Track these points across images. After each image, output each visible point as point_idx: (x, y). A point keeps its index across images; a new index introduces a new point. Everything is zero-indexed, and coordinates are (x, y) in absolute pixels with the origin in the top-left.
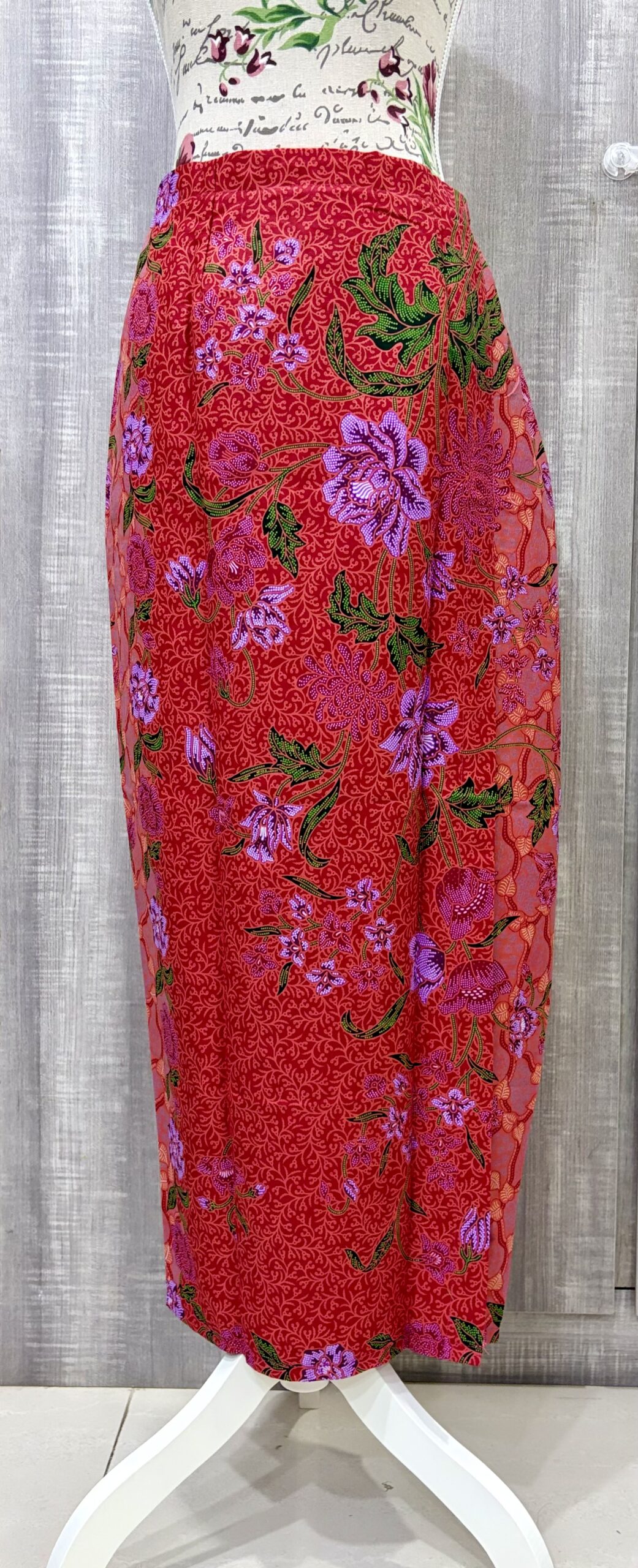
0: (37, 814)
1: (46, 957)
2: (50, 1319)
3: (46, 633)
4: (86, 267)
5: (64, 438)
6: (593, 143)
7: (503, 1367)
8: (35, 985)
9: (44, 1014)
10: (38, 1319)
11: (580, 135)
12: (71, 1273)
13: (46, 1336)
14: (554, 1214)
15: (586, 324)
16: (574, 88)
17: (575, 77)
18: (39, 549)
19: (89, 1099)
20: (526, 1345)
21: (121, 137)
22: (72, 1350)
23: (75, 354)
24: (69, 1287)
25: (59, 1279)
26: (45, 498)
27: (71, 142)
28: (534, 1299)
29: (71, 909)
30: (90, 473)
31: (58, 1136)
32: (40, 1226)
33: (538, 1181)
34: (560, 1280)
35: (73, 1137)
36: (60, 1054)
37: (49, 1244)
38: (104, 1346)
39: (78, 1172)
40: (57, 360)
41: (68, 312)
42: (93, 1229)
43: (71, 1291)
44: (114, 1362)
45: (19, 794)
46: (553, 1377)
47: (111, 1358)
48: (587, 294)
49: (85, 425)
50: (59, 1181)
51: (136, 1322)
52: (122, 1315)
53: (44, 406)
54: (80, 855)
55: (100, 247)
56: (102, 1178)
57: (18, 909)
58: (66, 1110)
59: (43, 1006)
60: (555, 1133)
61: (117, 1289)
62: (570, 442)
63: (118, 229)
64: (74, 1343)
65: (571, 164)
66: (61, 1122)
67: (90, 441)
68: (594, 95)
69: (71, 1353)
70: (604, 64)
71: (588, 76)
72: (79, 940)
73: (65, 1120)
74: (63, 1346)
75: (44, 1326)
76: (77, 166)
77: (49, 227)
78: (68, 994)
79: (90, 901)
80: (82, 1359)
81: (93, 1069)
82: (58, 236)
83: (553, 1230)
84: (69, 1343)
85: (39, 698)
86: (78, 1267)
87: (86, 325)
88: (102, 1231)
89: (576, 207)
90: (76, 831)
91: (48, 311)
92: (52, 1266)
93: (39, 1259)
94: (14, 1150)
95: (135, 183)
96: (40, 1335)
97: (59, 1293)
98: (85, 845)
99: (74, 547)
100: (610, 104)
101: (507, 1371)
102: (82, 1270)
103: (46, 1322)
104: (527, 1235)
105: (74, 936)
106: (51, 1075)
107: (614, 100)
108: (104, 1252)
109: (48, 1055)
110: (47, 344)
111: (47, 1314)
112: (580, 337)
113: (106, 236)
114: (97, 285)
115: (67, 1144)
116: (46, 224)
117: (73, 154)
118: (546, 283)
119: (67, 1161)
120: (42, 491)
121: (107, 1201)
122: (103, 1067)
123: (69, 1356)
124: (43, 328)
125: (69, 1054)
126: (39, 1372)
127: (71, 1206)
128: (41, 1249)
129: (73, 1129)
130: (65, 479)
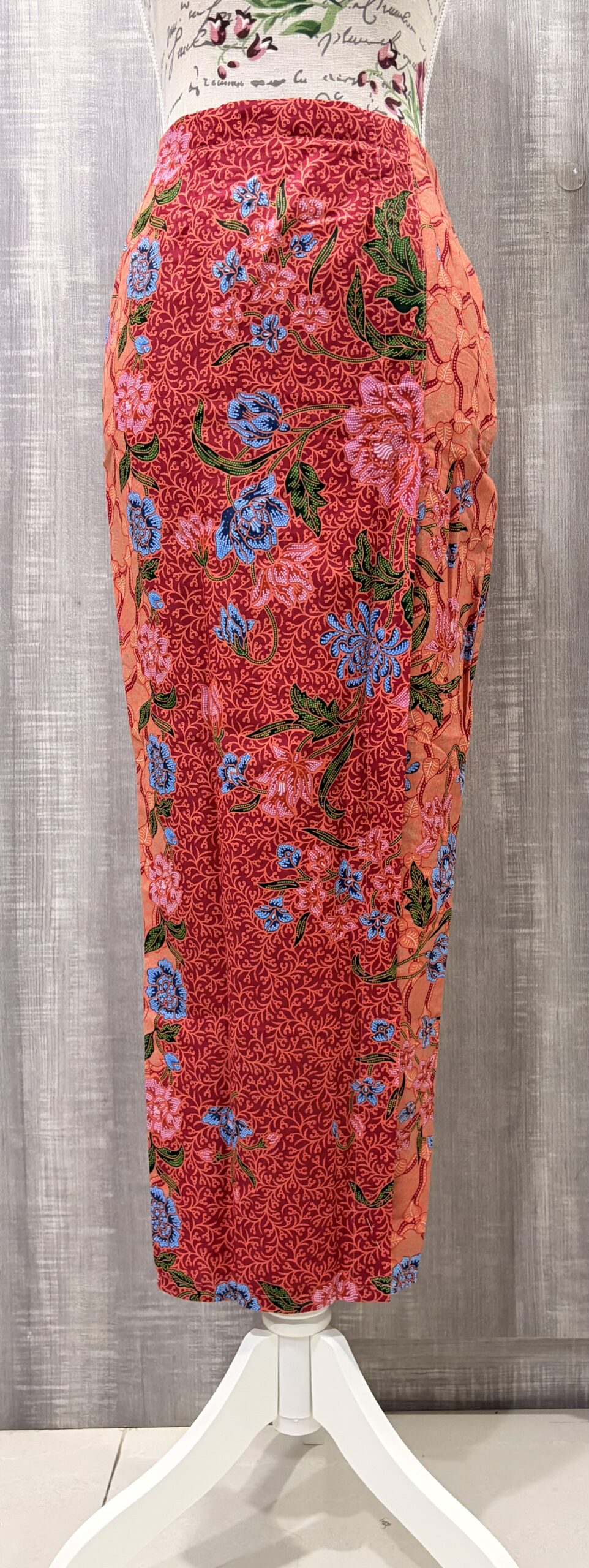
0: (14, 851)
1: (27, 994)
2: (40, 1361)
3: (19, 671)
4: (50, 310)
5: (33, 478)
6: (545, 174)
7: (496, 1392)
8: (17, 1022)
9: (27, 1054)
10: (26, 1361)
11: (531, 167)
12: (60, 1312)
13: (36, 1379)
14: (543, 1237)
15: (544, 350)
16: (524, 121)
17: (524, 110)
18: (10, 588)
19: (74, 1136)
20: (519, 1369)
21: (82, 182)
22: (63, 1391)
23: (42, 397)
24: (58, 1327)
25: (48, 1319)
26: (15, 537)
27: (33, 188)
28: (526, 1324)
29: (50, 945)
30: (59, 511)
31: (43, 1174)
32: (28, 1266)
33: (526, 1204)
34: (551, 1305)
35: (59, 1174)
36: (43, 1091)
37: (37, 1283)
38: (95, 1386)
39: (65, 1209)
40: (24, 402)
41: (33, 353)
42: (81, 1267)
43: (60, 1331)
44: (105, 1402)
46: (547, 1401)
47: (103, 1398)
48: (544, 321)
49: (53, 464)
50: (46, 1219)
51: (128, 1360)
52: (112, 1354)
53: (12, 448)
54: (58, 891)
55: (63, 290)
56: (89, 1215)
58: (50, 1147)
59: (25, 1043)
60: (541, 1155)
61: (106, 1327)
62: (533, 467)
63: (81, 271)
64: (64, 1384)
65: (523, 195)
66: (46, 1159)
67: (59, 480)
68: (544, 128)
69: (62, 1395)
70: (553, 97)
71: (537, 110)
72: (59, 975)
73: (50, 1158)
74: (53, 1387)
75: (35, 1368)
76: (38, 211)
77: (13, 272)
78: (49, 1030)
79: (69, 936)
80: (73, 1401)
81: (77, 1106)
82: (22, 280)
83: (543, 1252)
84: (60, 1385)
85: (14, 735)
86: (69, 1305)
87: (51, 366)
88: (90, 1269)
89: (530, 236)
90: (54, 867)
91: (14, 353)
92: (40, 1306)
93: (27, 1300)
95: (96, 226)
96: (29, 1377)
97: (47, 1333)
98: (63, 880)
99: (45, 585)
100: (560, 135)
101: (501, 1399)
102: (71, 1309)
103: (35, 1363)
104: (517, 1259)
105: (54, 972)
106: (34, 1113)
107: (564, 132)
108: (92, 1289)
109: (31, 1092)
110: (14, 386)
111: (37, 1355)
112: (539, 363)
113: (69, 279)
114: (61, 327)
115: (52, 1182)
116: (9, 268)
117: (35, 200)
118: (504, 312)
119: (53, 1199)
120: (12, 531)
121: (94, 1238)
122: (87, 1103)
123: (60, 1398)
124: (9, 370)
125: (53, 1091)
126: (30, 1415)
127: (59, 1244)
128: (29, 1289)
129: (58, 1166)
130: (35, 517)
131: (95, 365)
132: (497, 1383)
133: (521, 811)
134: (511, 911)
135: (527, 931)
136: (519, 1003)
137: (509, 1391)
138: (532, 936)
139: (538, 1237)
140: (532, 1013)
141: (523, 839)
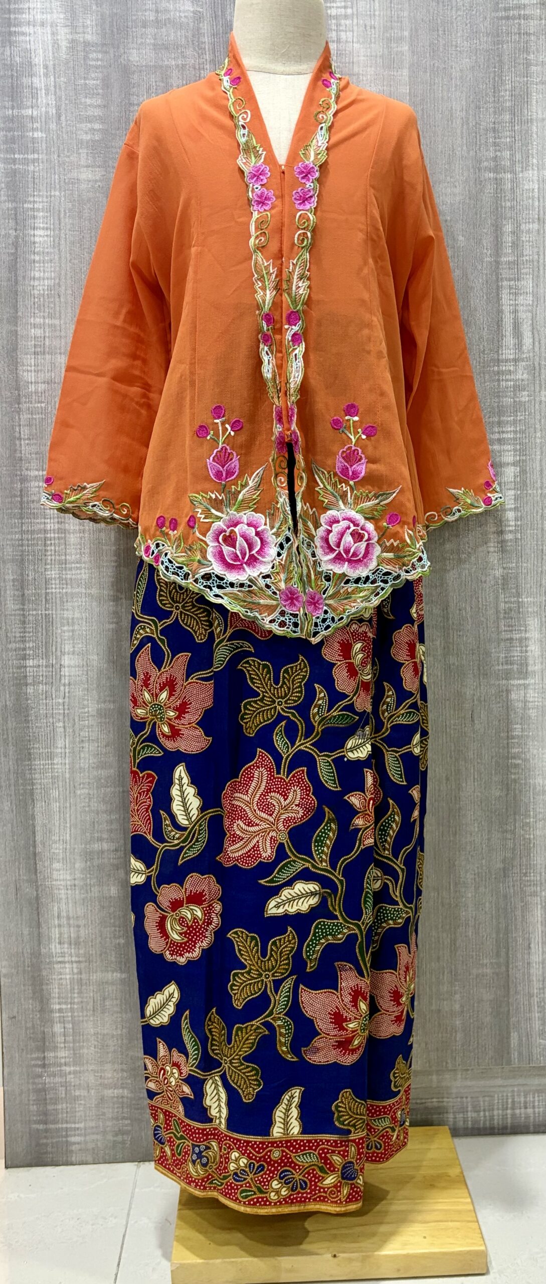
0: (23, 610)
1: (39, 748)
2: (55, 1101)
3: (25, 432)
4: (51, 68)
5: (37, 239)
7: (492, 1118)
8: (28, 776)
9: (38, 805)
10: (43, 1101)
12: (75, 1054)
13: (52, 1118)
14: (536, 971)
15: (540, 116)
18: (15, 349)
19: (86, 885)
20: (513, 1096)
22: (78, 1128)
23: (45, 157)
24: (72, 1068)
25: (63, 1061)
26: (20, 299)
28: (520, 1054)
30: (63, 272)
31: (56, 922)
32: (42, 1010)
33: (520, 940)
35: (71, 922)
36: (55, 842)
37: (52, 1027)
38: (109, 1123)
39: (78, 956)
40: (26, 162)
41: (35, 113)
42: (94, 1011)
43: (75, 1072)
44: (119, 1138)
45: (6, 590)
46: (539, 1126)
47: (116, 1135)
48: (540, 87)
49: (57, 226)
50: (59, 965)
51: (141, 1098)
52: (126, 1092)
53: (15, 208)
54: (68, 648)
55: (64, 48)
56: (102, 961)
57: (8, 703)
58: (63, 896)
59: (37, 796)
60: (534, 894)
63: (81, 30)
64: (78, 1123)
66: (59, 908)
67: (63, 242)
69: (77, 1132)
72: (69, 730)
73: (63, 906)
74: (69, 1126)
75: (50, 1107)
77: (13, 29)
78: (60, 783)
79: (79, 692)
80: (88, 1138)
81: (88, 855)
82: (22, 38)
83: (536, 985)
84: (75, 1123)
85: (21, 496)
86: (81, 1048)
87: (53, 126)
88: (103, 1012)
90: (62, 625)
91: (16, 112)
92: (55, 1048)
93: (43, 1043)
94: (14, 938)
96: (45, 1117)
97: (63, 1075)
98: (73, 638)
99: (50, 345)
101: (496, 1125)
102: (85, 1051)
103: (51, 1103)
104: (512, 992)
105: (64, 727)
106: (47, 864)
108: (105, 1032)
109: (43, 844)
110: (16, 146)
111: (52, 1096)
112: (534, 129)
113: (69, 37)
114: (63, 86)
115: (65, 930)
116: (9, 26)
118: (500, 77)
119: (66, 946)
120: (16, 292)
121: (106, 983)
122: (98, 853)
123: (75, 1135)
124: (10, 130)
125: (65, 842)
126: (46, 1153)
127: (72, 990)
128: (44, 1033)
129: (71, 915)
130: (39, 279)
131: (97, 126)
132: (493, 1110)
133: (517, 567)
134: (507, 664)
135: (521, 682)
136: (514, 751)
137: (504, 1117)
138: (526, 687)
139: (532, 971)
140: (526, 760)
141: (518, 595)
